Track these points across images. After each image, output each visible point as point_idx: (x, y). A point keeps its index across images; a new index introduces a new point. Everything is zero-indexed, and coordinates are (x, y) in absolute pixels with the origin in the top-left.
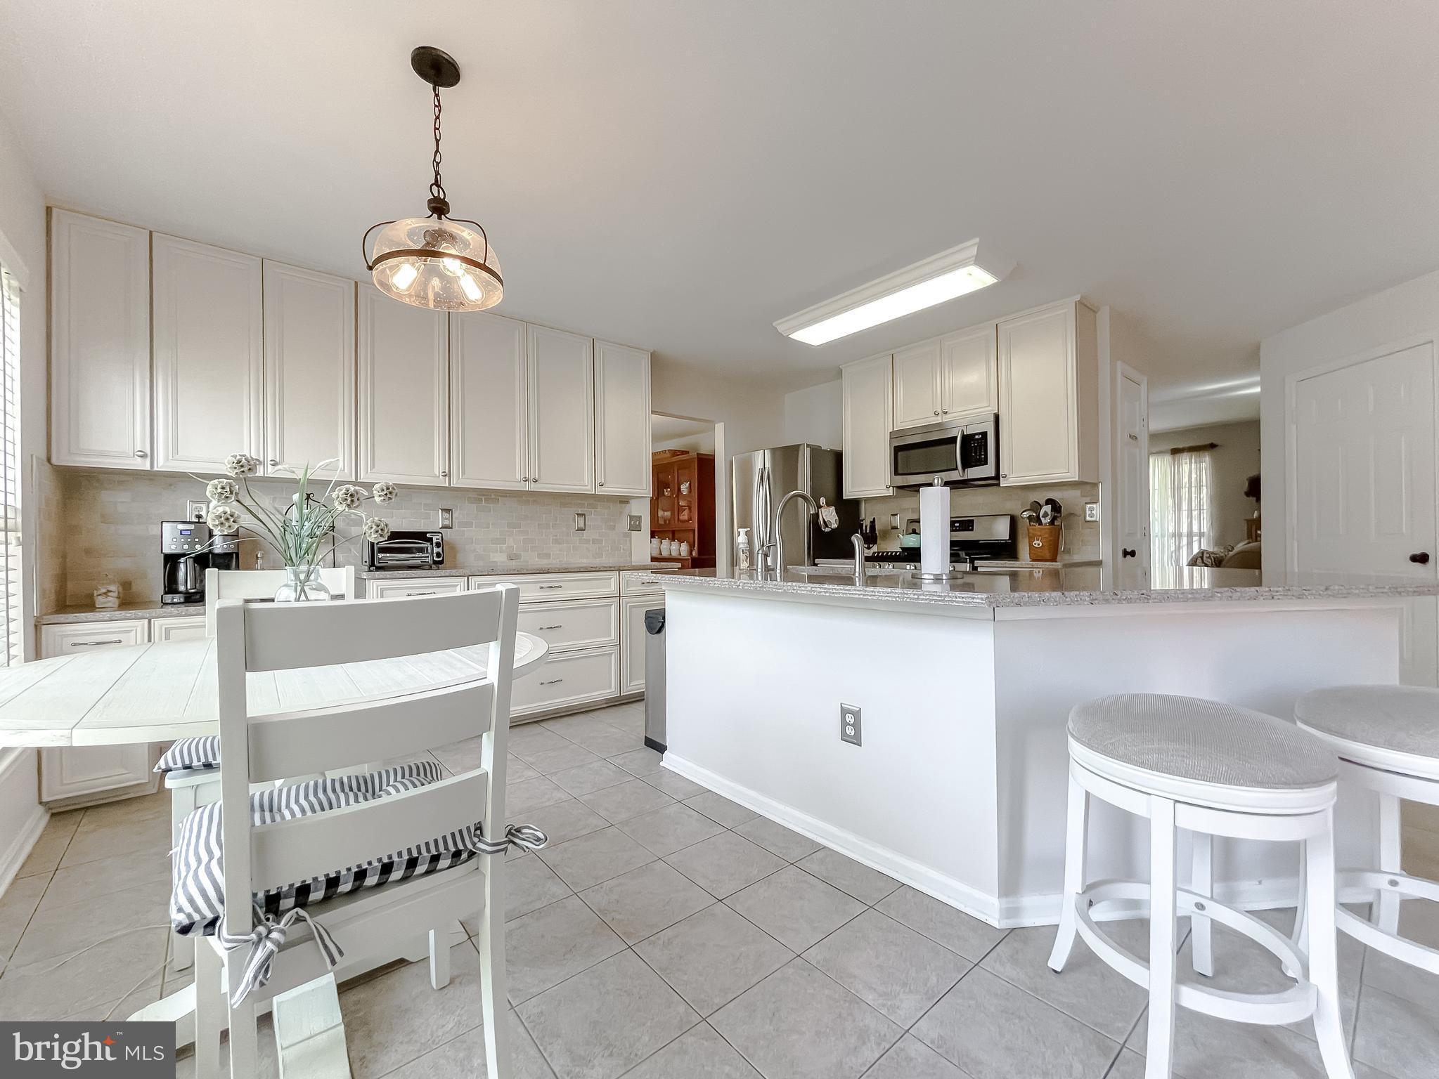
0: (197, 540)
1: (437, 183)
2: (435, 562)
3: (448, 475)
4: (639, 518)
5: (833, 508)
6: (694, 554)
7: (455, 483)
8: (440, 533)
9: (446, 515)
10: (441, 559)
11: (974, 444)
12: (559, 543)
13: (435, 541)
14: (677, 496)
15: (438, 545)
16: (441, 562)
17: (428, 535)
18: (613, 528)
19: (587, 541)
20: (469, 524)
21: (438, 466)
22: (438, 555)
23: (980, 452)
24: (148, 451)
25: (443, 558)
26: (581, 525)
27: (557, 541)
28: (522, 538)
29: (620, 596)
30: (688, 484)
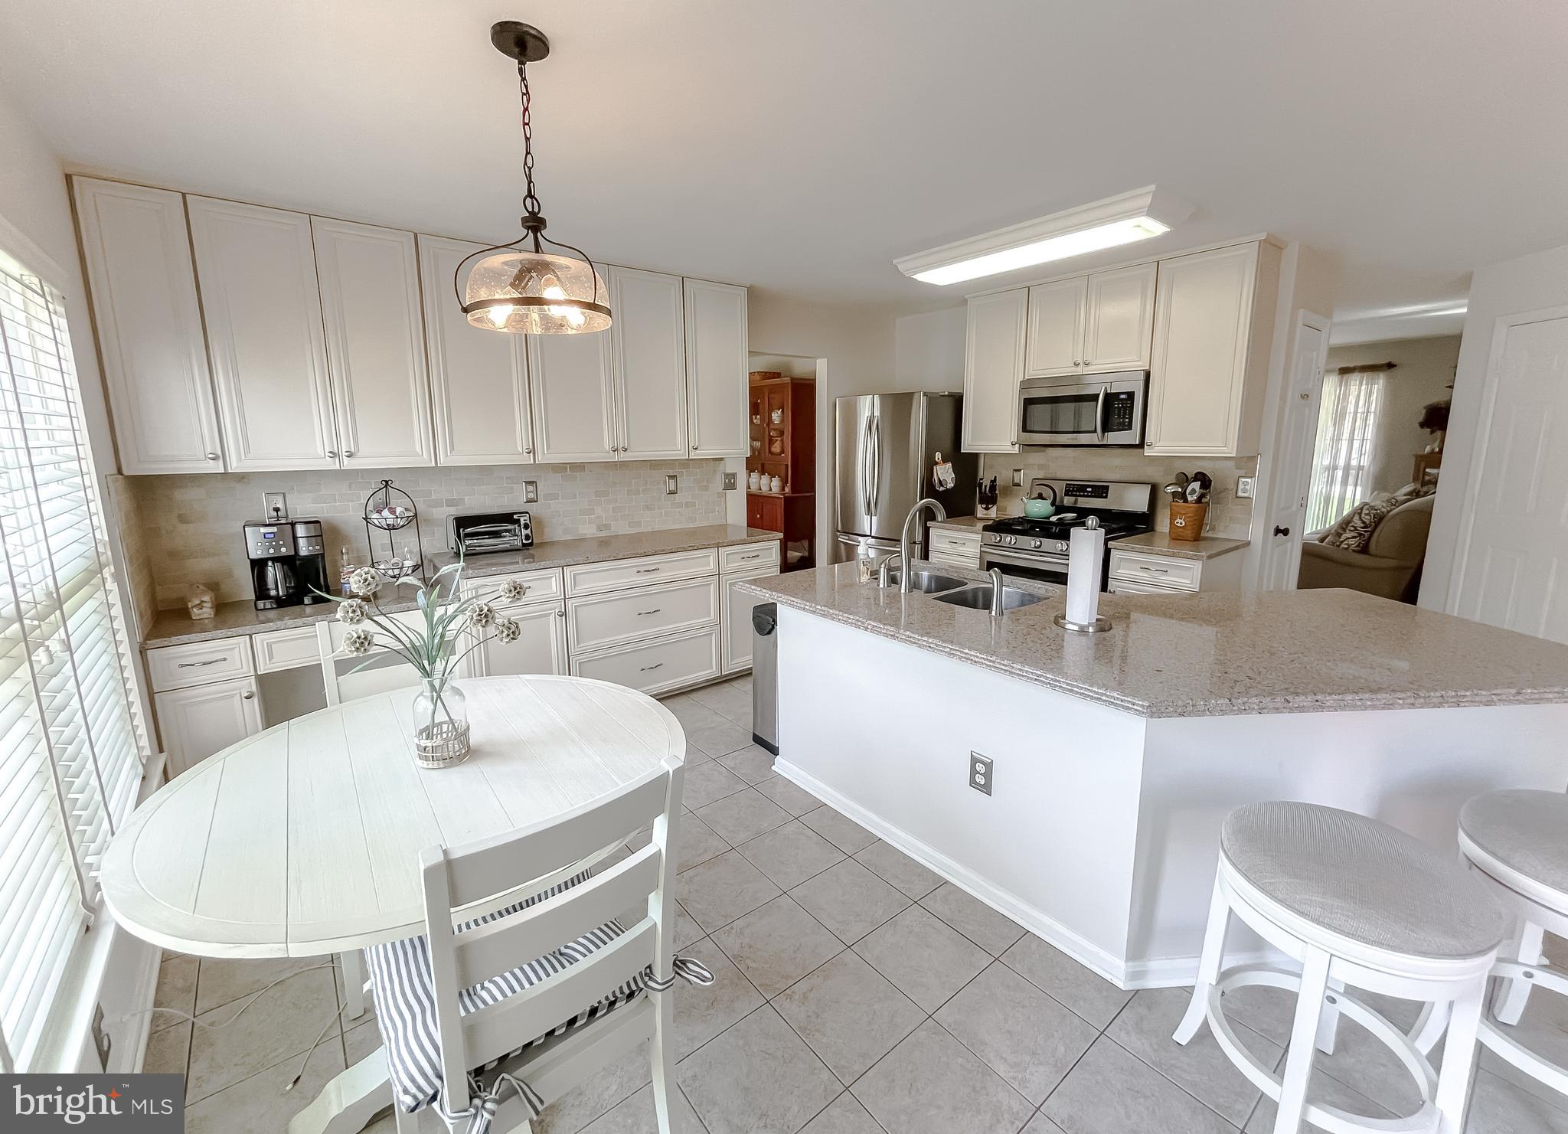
0: (281, 543)
1: (530, 195)
2: (524, 545)
3: (532, 451)
4: (734, 475)
5: (949, 465)
6: (787, 490)
7: (540, 460)
8: (527, 513)
9: (530, 488)
10: (530, 541)
11: (1118, 404)
12: (650, 510)
13: (522, 522)
14: (768, 425)
15: (526, 526)
16: (531, 544)
17: (515, 517)
18: (706, 488)
19: (680, 505)
20: (554, 497)
21: (521, 444)
22: (527, 537)
23: (1125, 414)
24: (220, 453)
25: (532, 540)
26: (673, 488)
27: (648, 508)
28: (611, 506)
29: (719, 574)
30: (779, 412)
